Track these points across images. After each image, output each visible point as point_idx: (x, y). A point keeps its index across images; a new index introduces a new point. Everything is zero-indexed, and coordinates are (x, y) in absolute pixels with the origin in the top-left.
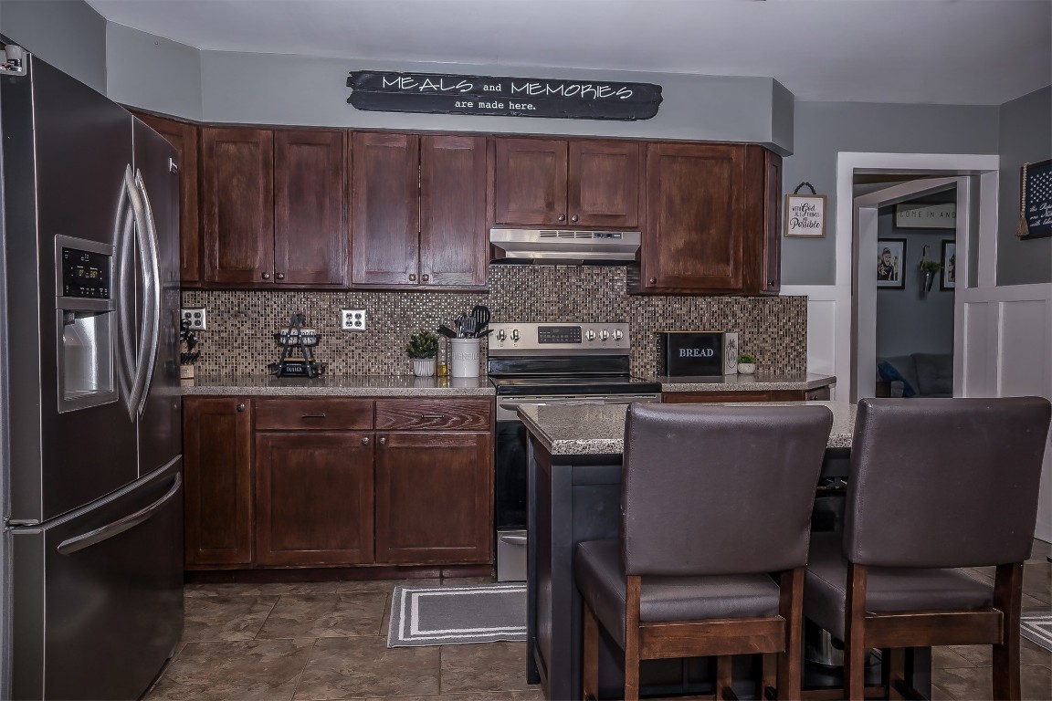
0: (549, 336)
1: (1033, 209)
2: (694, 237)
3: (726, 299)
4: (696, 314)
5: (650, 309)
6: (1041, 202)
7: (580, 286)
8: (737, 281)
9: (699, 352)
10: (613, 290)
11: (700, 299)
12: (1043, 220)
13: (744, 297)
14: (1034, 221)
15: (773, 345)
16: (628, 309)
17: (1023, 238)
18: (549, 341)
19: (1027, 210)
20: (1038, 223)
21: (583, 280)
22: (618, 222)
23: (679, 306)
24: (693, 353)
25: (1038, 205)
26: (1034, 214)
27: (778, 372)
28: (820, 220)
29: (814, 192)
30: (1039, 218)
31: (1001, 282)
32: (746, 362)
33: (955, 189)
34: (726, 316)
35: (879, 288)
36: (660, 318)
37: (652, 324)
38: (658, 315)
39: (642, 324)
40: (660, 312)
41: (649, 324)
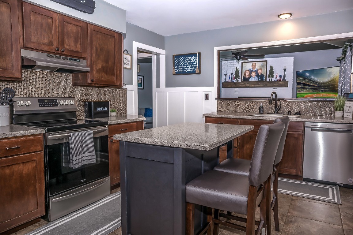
0: (43, 104)
1: (176, 67)
2: (104, 65)
3: (105, 89)
4: (96, 95)
5: (81, 92)
6: (178, 65)
7: (53, 81)
8: (117, 82)
9: (103, 109)
10: (66, 84)
11: (97, 89)
12: (179, 70)
13: (110, 88)
14: (176, 70)
15: (119, 105)
16: (73, 92)
17: (174, 75)
18: (44, 106)
19: (175, 67)
20: (178, 71)
21: (55, 78)
22: (79, 55)
23: (90, 91)
24: (101, 109)
25: (178, 66)
26: (176, 68)
27: (120, 115)
28: (130, 63)
29: (128, 53)
30: (178, 70)
31: (166, 86)
32: (114, 112)
33: (152, 58)
34: (105, 95)
35: (138, 89)
36: (84, 96)
37: (82, 98)
38: (83, 94)
39: (78, 98)
40: (84, 93)
41: (80, 98)
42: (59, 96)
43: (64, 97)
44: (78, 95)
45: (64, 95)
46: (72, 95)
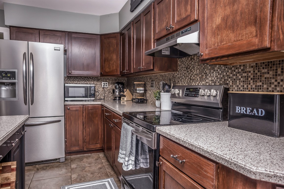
0: (188, 93)
5: (245, 74)
9: (252, 111)
22: (188, 21)
24: (246, 111)
36: (252, 81)
37: (245, 86)
38: (249, 79)
39: (240, 86)
40: (252, 77)
41: (243, 86)
42: (213, 84)
43: (219, 84)
44: (240, 82)
45: (218, 82)
46: (229, 82)
